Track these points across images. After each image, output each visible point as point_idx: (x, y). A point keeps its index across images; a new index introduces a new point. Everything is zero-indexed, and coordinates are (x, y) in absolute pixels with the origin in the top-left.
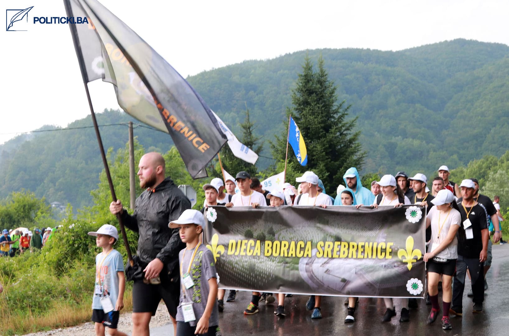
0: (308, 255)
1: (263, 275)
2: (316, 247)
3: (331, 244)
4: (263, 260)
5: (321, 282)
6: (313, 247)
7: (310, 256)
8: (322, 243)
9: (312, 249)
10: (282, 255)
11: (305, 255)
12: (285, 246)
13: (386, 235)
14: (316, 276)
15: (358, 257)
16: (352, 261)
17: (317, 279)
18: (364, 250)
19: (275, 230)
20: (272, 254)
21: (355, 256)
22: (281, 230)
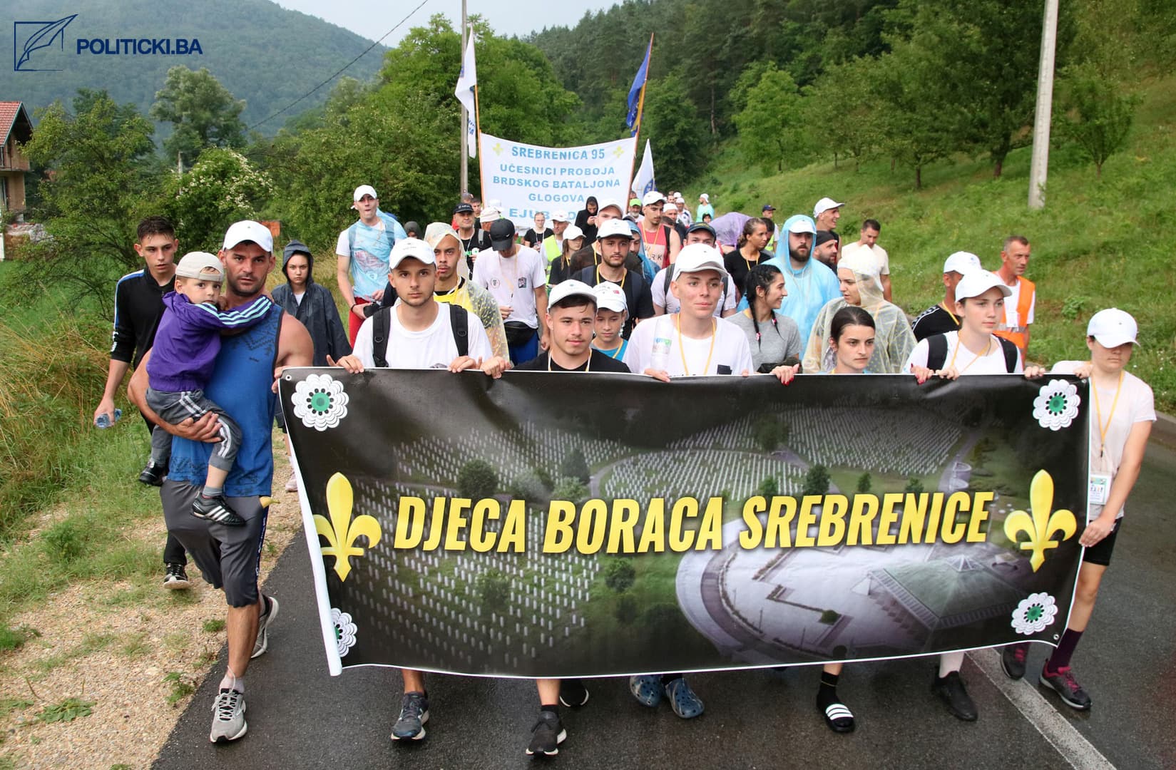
0: (709, 542)
1: (538, 619)
2: (741, 516)
3: (791, 504)
4: (536, 567)
5: (755, 629)
6: (729, 514)
7: (717, 545)
8: (761, 503)
9: (723, 523)
10: (613, 548)
11: (701, 545)
12: (626, 513)
13: (969, 468)
14: (737, 613)
15: (878, 542)
16: (859, 554)
17: (740, 621)
18: (900, 518)
19: (589, 462)
20: (574, 545)
21: (867, 540)
22: (612, 460)
